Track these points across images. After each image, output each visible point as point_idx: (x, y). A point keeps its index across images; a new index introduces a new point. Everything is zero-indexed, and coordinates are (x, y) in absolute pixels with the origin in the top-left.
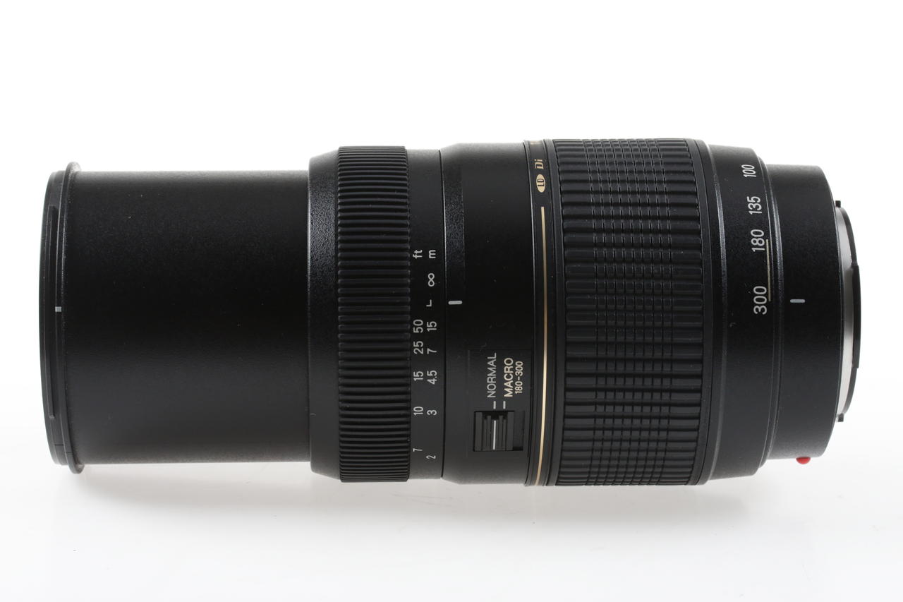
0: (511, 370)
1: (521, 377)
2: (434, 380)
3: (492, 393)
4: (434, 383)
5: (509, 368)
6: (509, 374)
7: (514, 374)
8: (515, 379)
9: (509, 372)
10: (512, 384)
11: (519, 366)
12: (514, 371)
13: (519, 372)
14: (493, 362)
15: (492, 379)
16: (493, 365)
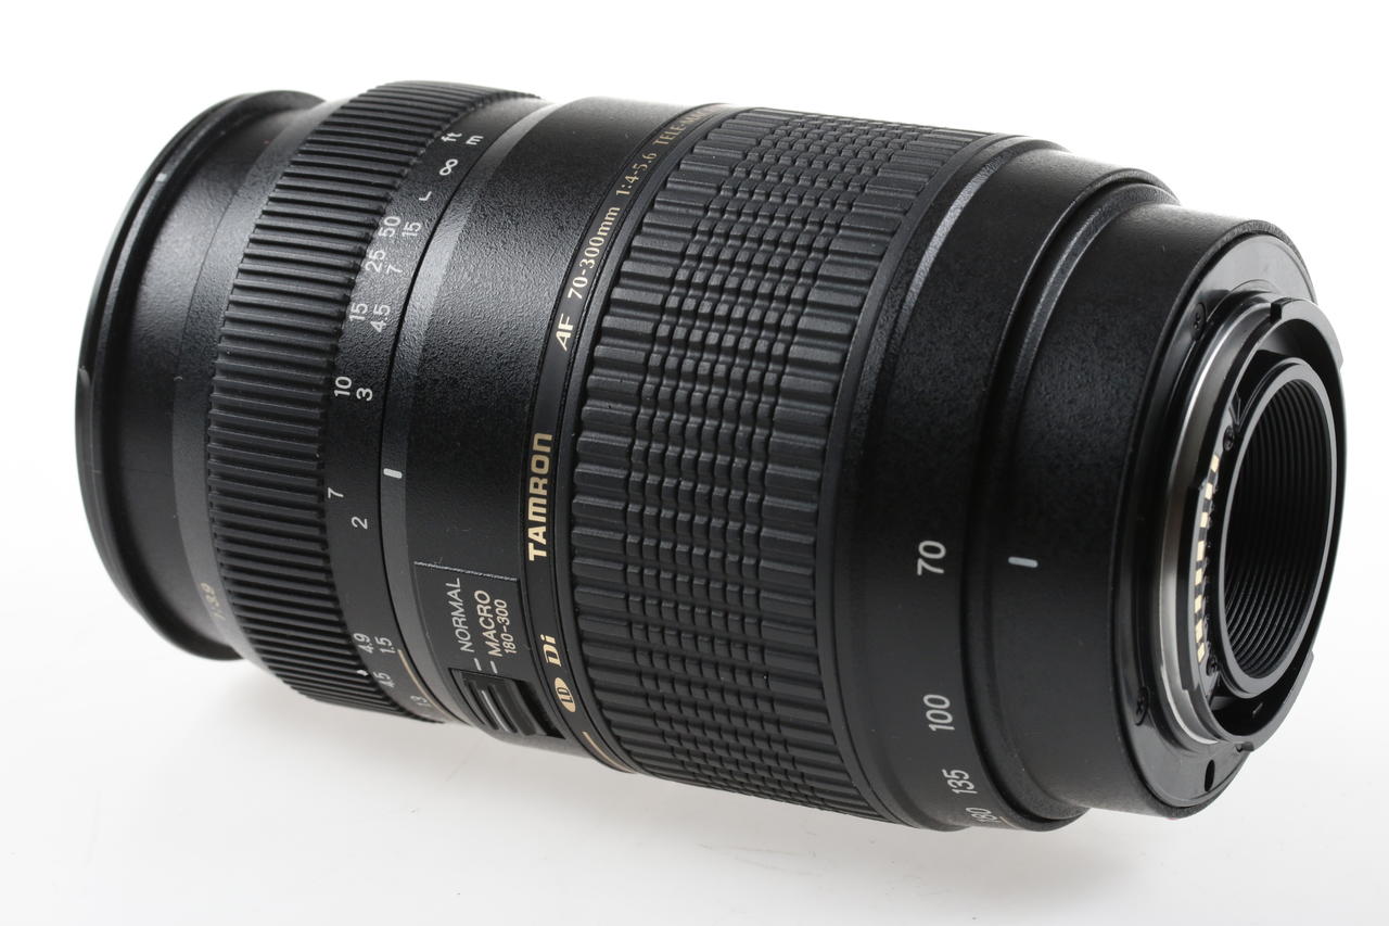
0: (488, 611)
1: (507, 627)
2: (382, 324)
3: (466, 645)
4: (379, 330)
5: (485, 608)
6: (486, 618)
7: (494, 619)
8: (499, 628)
9: (485, 614)
10: (496, 636)
11: (501, 608)
12: (495, 616)
13: (503, 618)
14: (455, 592)
15: (460, 621)
16: (456, 597)
